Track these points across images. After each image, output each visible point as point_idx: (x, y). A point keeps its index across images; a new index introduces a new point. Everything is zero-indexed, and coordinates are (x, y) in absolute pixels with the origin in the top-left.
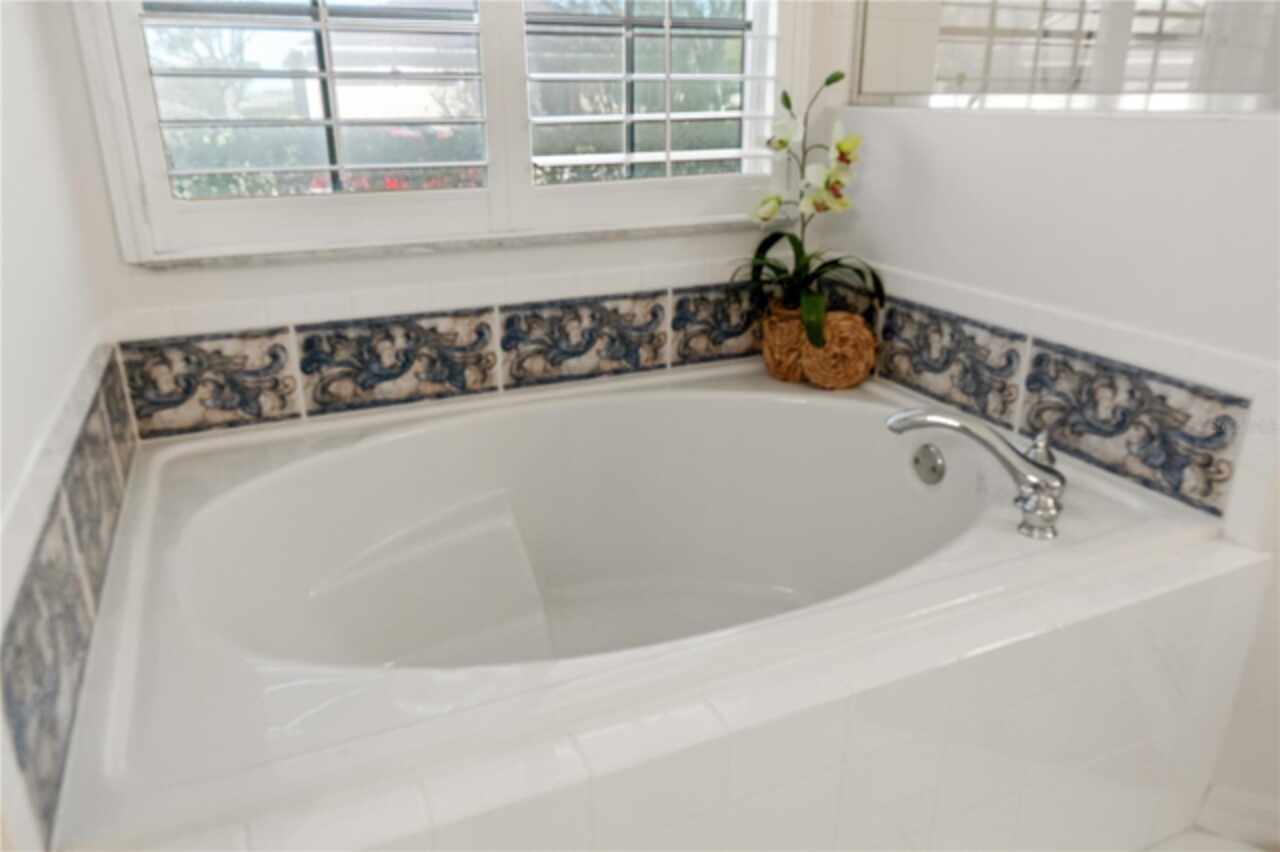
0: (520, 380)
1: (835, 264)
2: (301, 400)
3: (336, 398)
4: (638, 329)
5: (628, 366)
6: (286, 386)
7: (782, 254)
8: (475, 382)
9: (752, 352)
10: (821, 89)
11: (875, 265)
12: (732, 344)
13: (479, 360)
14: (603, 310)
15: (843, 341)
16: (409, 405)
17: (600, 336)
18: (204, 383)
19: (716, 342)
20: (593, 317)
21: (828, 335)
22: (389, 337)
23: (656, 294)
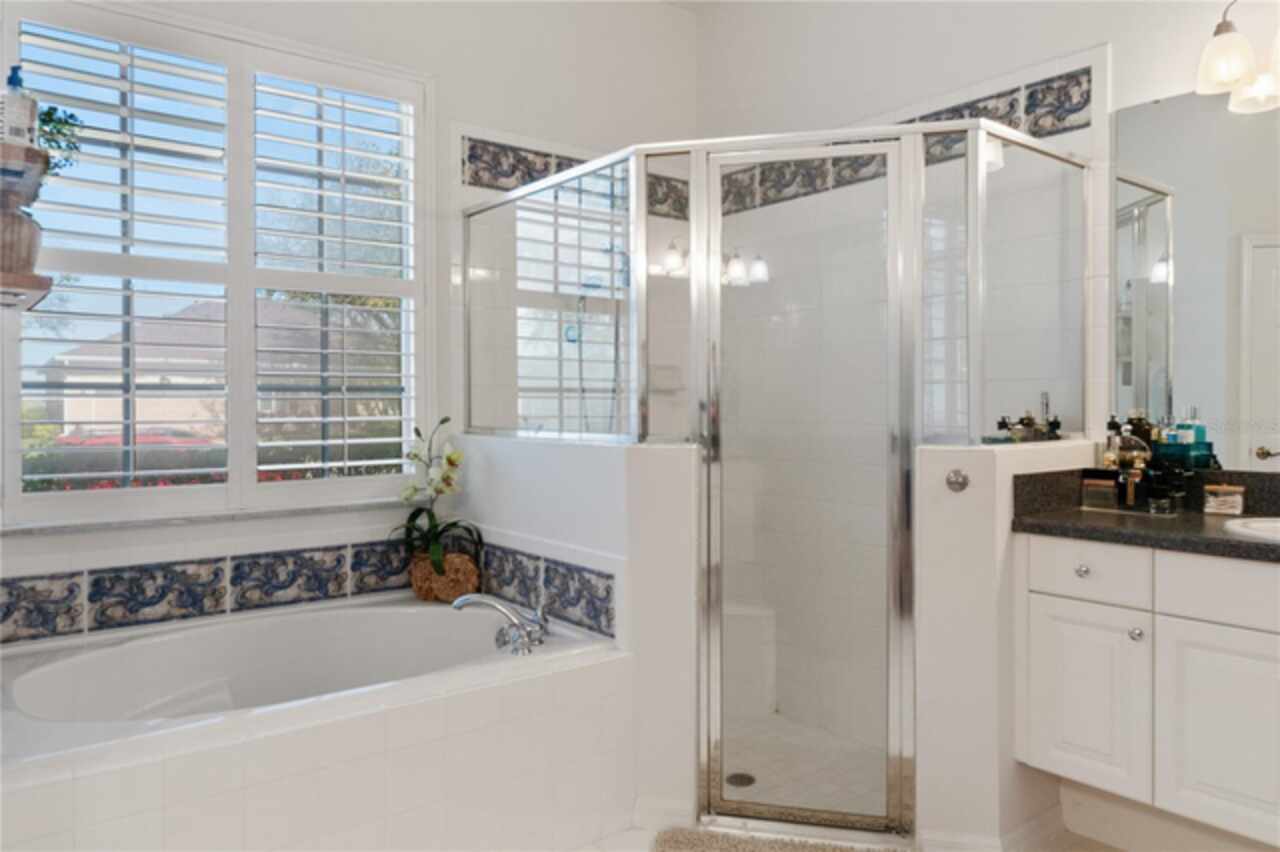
0: (242, 606)
1: (454, 525)
2: (85, 620)
3: (111, 618)
4: (328, 571)
5: (321, 595)
6: (76, 611)
7: (423, 522)
8: (210, 608)
9: (407, 585)
10: (437, 428)
11: (477, 524)
12: (393, 580)
13: (214, 592)
14: (302, 558)
15: (457, 571)
16: (161, 624)
17: (300, 576)
18: (18, 609)
19: (383, 579)
20: (295, 563)
21: (447, 568)
22: (153, 578)
23: (339, 548)
